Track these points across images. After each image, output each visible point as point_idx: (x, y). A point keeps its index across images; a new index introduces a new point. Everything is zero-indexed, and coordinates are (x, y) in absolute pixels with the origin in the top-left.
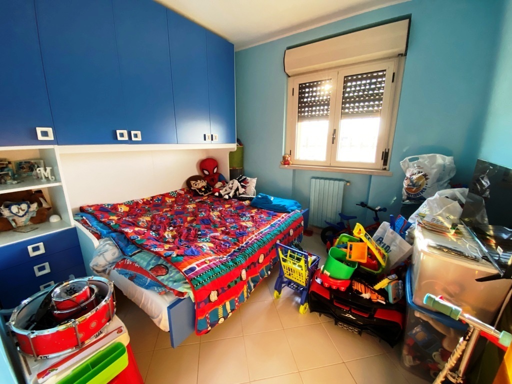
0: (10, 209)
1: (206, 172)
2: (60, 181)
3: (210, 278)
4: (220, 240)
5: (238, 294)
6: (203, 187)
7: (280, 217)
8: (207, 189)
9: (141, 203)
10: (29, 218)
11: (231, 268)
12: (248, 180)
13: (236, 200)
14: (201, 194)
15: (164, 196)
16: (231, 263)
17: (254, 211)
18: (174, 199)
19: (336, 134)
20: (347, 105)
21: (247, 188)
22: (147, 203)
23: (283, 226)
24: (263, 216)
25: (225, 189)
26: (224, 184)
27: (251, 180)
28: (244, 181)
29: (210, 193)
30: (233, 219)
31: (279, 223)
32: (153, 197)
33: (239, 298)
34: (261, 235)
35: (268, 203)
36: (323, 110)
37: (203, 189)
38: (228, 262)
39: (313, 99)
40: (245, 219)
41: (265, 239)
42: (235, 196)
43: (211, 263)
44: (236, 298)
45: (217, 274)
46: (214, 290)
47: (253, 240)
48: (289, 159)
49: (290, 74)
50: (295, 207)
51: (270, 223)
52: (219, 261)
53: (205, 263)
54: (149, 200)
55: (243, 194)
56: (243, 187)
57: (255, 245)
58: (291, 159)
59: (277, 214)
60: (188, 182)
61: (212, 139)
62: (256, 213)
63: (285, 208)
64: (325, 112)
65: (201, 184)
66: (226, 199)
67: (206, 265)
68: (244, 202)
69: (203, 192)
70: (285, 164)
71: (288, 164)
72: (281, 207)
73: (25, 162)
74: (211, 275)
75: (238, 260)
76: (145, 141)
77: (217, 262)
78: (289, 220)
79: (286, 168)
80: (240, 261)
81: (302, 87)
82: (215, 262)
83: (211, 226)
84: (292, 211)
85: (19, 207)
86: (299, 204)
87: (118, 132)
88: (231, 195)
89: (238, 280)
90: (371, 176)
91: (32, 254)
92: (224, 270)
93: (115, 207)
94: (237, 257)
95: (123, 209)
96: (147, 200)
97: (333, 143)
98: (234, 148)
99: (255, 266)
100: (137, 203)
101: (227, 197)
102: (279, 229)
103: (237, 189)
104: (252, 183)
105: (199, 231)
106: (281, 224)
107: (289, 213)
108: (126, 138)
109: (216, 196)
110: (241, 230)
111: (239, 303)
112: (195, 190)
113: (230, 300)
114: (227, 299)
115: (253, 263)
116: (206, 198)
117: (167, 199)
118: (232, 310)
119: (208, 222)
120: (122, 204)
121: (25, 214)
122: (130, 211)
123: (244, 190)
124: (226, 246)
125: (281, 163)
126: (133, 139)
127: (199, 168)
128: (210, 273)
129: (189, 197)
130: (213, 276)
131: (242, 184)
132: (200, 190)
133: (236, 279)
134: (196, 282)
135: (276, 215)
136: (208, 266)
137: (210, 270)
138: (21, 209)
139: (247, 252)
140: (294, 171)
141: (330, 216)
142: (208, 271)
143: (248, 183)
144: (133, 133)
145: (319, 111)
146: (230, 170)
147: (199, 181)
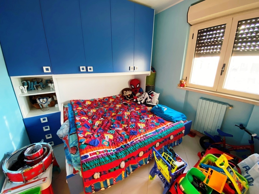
0: (40, 100)
1: (133, 87)
2: (55, 91)
3: (95, 165)
4: (119, 134)
5: (116, 176)
6: (129, 95)
7: (165, 124)
8: (131, 96)
9: (98, 101)
10: (48, 104)
11: (113, 160)
12: (154, 94)
13: (145, 105)
14: (127, 98)
15: (109, 98)
16: (114, 156)
17: (151, 116)
18: (113, 100)
19: (225, 67)
20: (239, 45)
21: (152, 99)
22: (101, 101)
23: (164, 133)
24: (154, 121)
25: (140, 97)
26: (141, 94)
27: (156, 94)
28: (152, 94)
29: (132, 99)
30: (135, 119)
31: (162, 129)
32: (104, 98)
33: (116, 179)
34: (145, 137)
35: (161, 112)
36: (216, 49)
37: (129, 96)
38: (113, 155)
39: (209, 40)
40: (142, 121)
41: (146, 141)
42: (145, 103)
43: (100, 154)
44: (114, 178)
45: (101, 163)
46: (97, 172)
47: (137, 140)
48: (185, 83)
49: (191, 24)
50: (181, 119)
51: (156, 129)
52: (106, 153)
53: (95, 153)
54: (102, 99)
55: (149, 102)
56: (150, 98)
57: (137, 145)
58: (186, 83)
59: (164, 121)
60: (123, 91)
61: (134, 69)
62: (152, 118)
63: (172, 119)
64: (218, 50)
65: (129, 93)
66: (139, 104)
67: (95, 155)
68: (148, 108)
69: (128, 97)
70: (181, 86)
71: (183, 86)
72: (169, 117)
73: (49, 80)
74: (97, 163)
75: (120, 154)
76: (95, 72)
77: (104, 154)
78: (171, 129)
79: (181, 89)
80: (121, 156)
81: (201, 32)
82: (103, 154)
83: (120, 122)
84: (177, 121)
85: (43, 100)
86: (185, 116)
87: (81, 67)
88: (142, 102)
89: (117, 168)
90: (253, 106)
91: (43, 122)
92: (107, 161)
93: (85, 102)
94: (120, 152)
95: (88, 103)
96: (101, 99)
97: (221, 75)
98: (149, 74)
99: (134, 159)
100: (96, 101)
101: (139, 103)
102: (160, 135)
103: (147, 99)
104: (156, 96)
105: (113, 124)
106: (163, 131)
107: (174, 122)
108: (85, 70)
109: (134, 101)
110: (135, 130)
111: (116, 181)
112: (125, 96)
113: (110, 178)
114: (108, 178)
115: (133, 157)
116: (129, 101)
117: (110, 99)
118: (111, 185)
119: (120, 119)
120: (89, 100)
121: (46, 103)
122: (91, 104)
123: (150, 100)
124: (120, 140)
125: (178, 85)
126: (89, 71)
127: (130, 84)
128: (96, 162)
129: (121, 99)
130: (97, 164)
131: (150, 96)
132: (127, 96)
133: (115, 167)
134: (85, 167)
135: (163, 123)
136: (97, 156)
137: (97, 159)
138: (44, 100)
139: (129, 150)
140: (187, 92)
141: (210, 128)
142: (95, 160)
143: (154, 96)
144: (88, 68)
145: (213, 49)
146: (146, 86)
147: (128, 91)
